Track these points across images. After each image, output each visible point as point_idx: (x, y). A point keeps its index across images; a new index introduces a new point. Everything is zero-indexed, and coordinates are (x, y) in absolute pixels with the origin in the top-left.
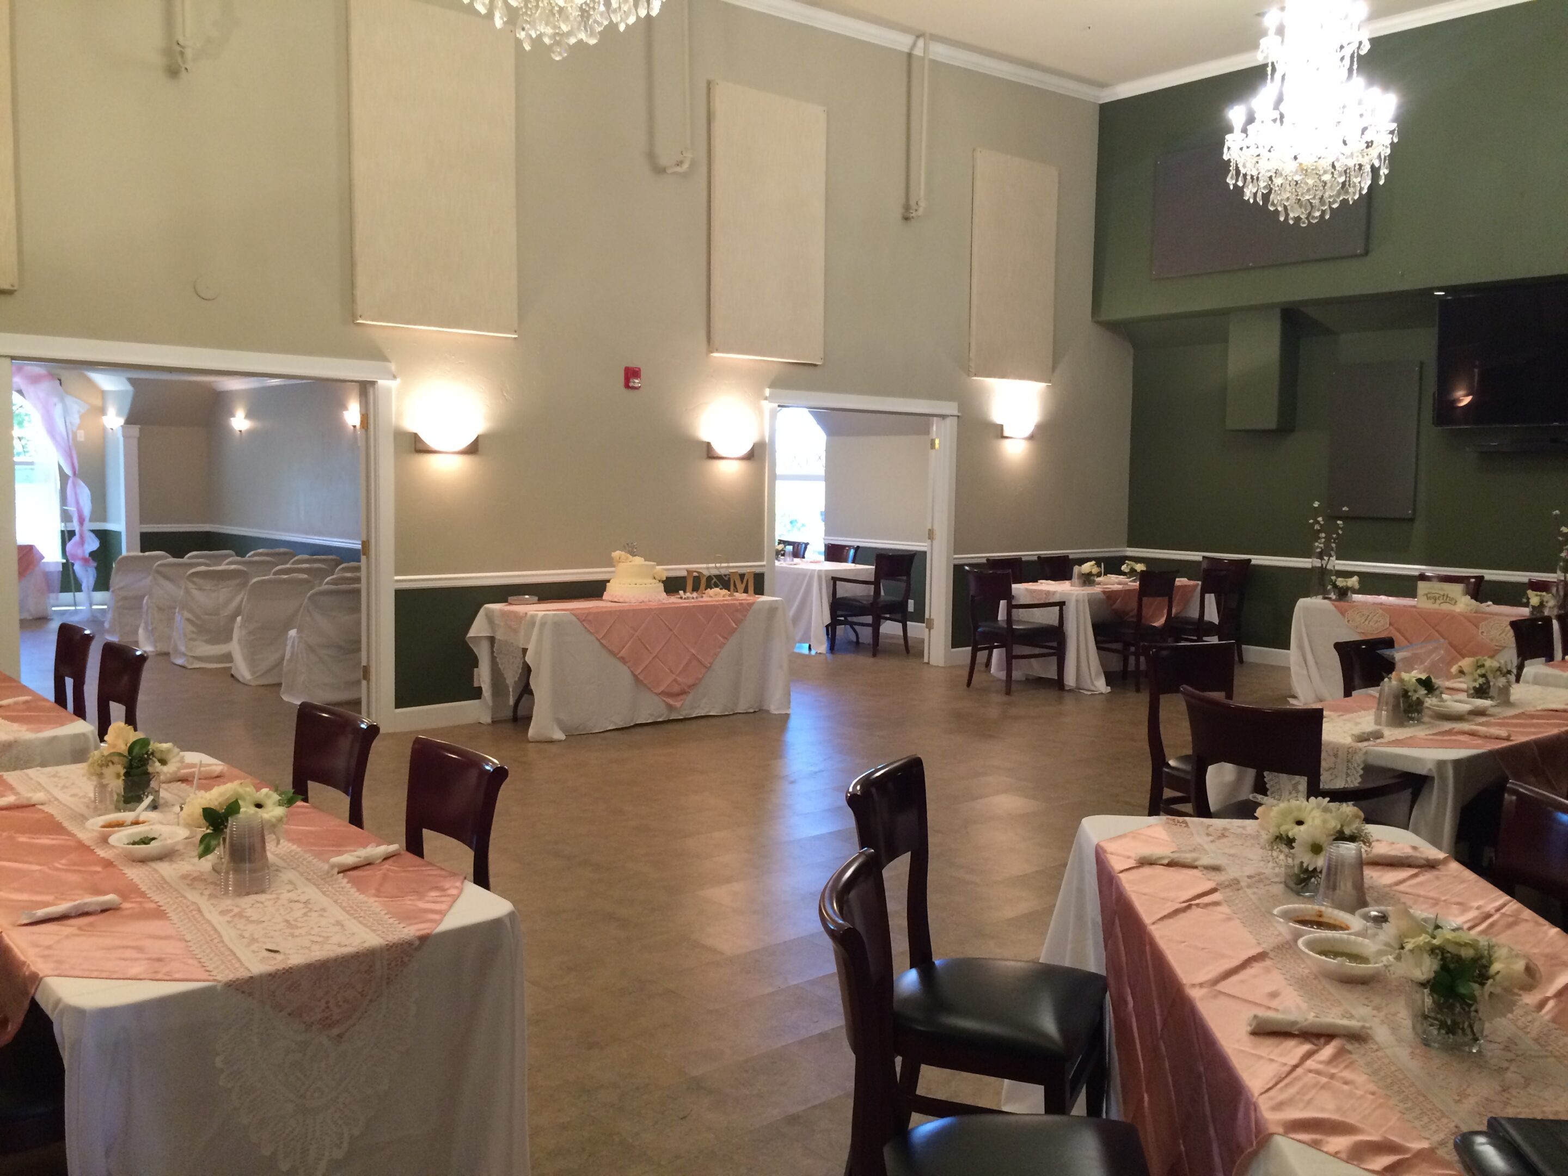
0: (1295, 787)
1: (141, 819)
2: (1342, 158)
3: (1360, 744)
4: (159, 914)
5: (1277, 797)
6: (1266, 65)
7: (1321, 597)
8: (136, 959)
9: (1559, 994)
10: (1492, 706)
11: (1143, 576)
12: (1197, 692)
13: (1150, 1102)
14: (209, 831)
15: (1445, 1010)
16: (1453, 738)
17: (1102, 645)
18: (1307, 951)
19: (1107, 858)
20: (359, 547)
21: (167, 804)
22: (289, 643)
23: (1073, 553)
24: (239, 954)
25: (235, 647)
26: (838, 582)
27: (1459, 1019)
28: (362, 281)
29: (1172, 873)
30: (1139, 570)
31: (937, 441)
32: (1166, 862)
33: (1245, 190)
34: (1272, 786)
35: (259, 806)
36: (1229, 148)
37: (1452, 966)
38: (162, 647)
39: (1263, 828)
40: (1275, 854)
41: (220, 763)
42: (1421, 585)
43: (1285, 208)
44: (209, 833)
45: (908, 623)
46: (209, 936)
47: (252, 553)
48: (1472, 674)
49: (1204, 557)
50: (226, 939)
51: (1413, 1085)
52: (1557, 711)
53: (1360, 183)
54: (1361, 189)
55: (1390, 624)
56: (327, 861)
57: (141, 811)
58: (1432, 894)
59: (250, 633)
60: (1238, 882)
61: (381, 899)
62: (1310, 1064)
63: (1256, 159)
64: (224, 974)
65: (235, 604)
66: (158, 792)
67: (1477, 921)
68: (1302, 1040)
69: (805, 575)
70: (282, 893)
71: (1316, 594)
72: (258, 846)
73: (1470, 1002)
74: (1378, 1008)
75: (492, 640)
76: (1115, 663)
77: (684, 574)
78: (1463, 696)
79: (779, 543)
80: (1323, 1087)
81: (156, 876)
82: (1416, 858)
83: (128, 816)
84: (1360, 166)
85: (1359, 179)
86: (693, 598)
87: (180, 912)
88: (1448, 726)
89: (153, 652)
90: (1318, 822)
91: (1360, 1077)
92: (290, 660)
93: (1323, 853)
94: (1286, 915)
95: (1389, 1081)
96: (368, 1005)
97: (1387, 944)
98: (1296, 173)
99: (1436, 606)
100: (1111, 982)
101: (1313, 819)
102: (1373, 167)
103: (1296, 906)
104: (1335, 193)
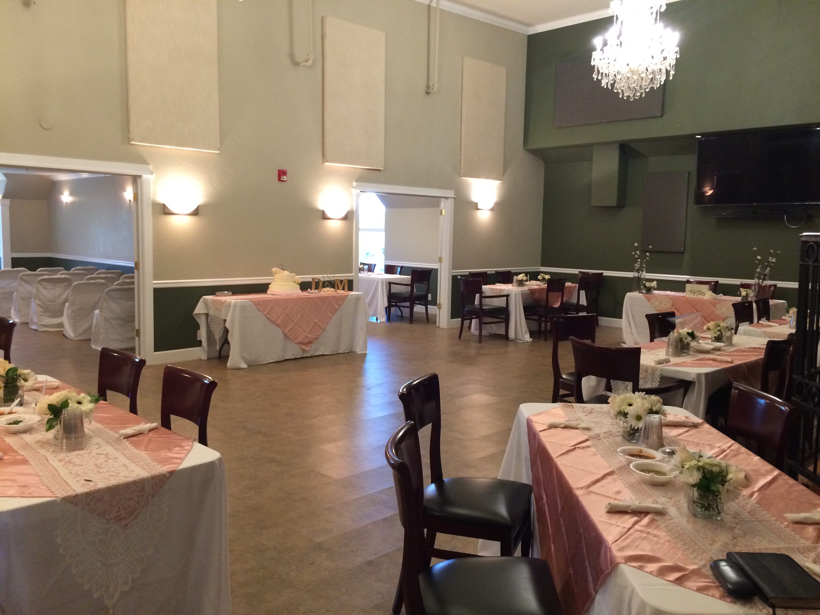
0: (626, 388)
1: (14, 411)
2: (651, 65)
3: (659, 366)
4: (24, 462)
5: (617, 393)
6: (613, 17)
7: (638, 292)
8: (12, 486)
9: (760, 489)
10: (724, 346)
11: (549, 282)
12: (577, 339)
13: (555, 548)
14: (51, 417)
15: (704, 499)
16: (705, 362)
17: (527, 317)
18: (634, 470)
19: (533, 425)
20: (133, 266)
21: (28, 403)
22: (95, 317)
23: (513, 269)
24: (69, 483)
25: (65, 320)
26: (391, 285)
27: (711, 503)
28: (133, 120)
29: (566, 432)
30: (547, 278)
31: (444, 211)
32: (563, 426)
33: (602, 81)
34: (615, 387)
35: (79, 403)
36: (594, 59)
37: (708, 476)
38: (24, 320)
39: (612, 408)
40: (618, 421)
41: (58, 381)
42: (688, 285)
43: (622, 90)
44: (51, 418)
45: (428, 306)
46: (53, 473)
47: (74, 269)
48: (714, 330)
49: (579, 272)
50: (62, 475)
51: (689, 537)
52: (755, 348)
53: (660, 78)
54: (661, 82)
55: (672, 306)
56: (117, 432)
57: (14, 406)
58: (696, 440)
59: (73, 312)
60: (599, 436)
61: (147, 452)
62: (637, 527)
63: (608, 65)
64: (61, 494)
65: (64, 296)
66: (23, 396)
67: (719, 454)
68: (632, 515)
69: (374, 281)
70: (93, 450)
71: (636, 291)
72: (79, 425)
73: (718, 494)
74: (671, 498)
75: (207, 315)
76: (535, 326)
77: (311, 280)
78: (709, 341)
79: (361, 264)
80: (644, 538)
81: (22, 441)
82: (688, 422)
83: (6, 409)
84: (660, 69)
85: (660, 76)
86: (315, 293)
87: (36, 460)
88: (702, 356)
89: (19, 322)
90: (640, 404)
91: (662, 534)
92: (95, 327)
93: (642, 420)
94: (623, 452)
95: (677, 535)
96: (141, 508)
97: (676, 466)
98: (628, 72)
99: (695, 296)
100: (535, 488)
101: (637, 402)
102: (667, 70)
103: (629, 447)
104: (648, 83)
